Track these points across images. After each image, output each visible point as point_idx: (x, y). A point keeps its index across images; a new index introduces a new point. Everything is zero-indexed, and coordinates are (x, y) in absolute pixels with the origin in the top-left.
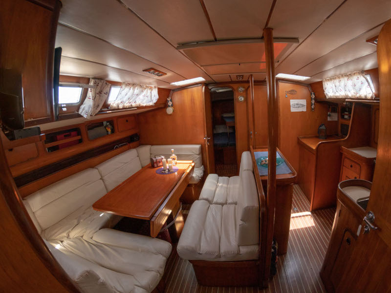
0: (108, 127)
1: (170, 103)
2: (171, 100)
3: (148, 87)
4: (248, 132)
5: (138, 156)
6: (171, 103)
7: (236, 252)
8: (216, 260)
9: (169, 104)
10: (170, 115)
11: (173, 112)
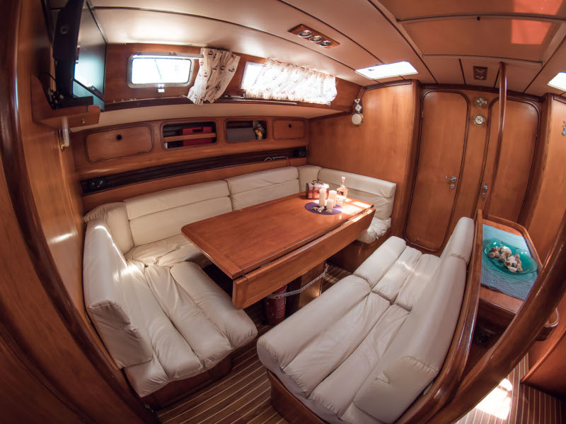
0: (259, 130)
1: (358, 108)
2: (361, 103)
3: (318, 73)
4: (481, 184)
5: (298, 179)
6: (360, 107)
7: (335, 411)
8: (300, 398)
9: (356, 108)
10: (358, 126)
11: (362, 122)
